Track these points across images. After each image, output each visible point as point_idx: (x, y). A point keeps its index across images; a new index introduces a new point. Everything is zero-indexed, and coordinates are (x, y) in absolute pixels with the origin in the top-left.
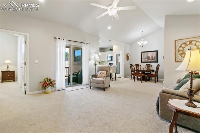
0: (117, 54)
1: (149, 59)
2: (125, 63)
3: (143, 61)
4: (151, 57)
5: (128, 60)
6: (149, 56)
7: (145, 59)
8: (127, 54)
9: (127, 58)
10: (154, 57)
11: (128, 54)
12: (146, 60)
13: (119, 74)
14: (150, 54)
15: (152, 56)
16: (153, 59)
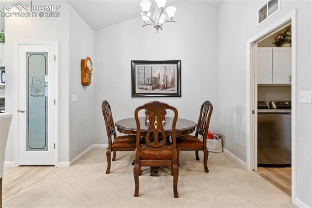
0: (29, 55)
1: (158, 87)
2: (75, 98)
3: (138, 91)
4: (162, 78)
5: (85, 84)
6: (155, 75)
7: (145, 84)
8: (83, 63)
9: (83, 76)
10: (170, 80)
11: (88, 64)
12: (149, 87)
13: (45, 147)
14: (158, 71)
15: (166, 77)
16: (169, 85)
